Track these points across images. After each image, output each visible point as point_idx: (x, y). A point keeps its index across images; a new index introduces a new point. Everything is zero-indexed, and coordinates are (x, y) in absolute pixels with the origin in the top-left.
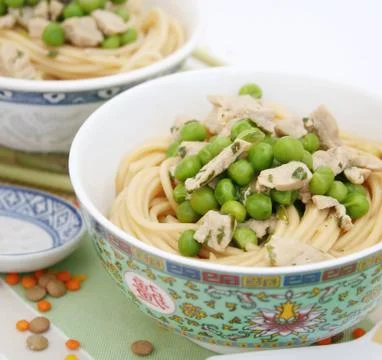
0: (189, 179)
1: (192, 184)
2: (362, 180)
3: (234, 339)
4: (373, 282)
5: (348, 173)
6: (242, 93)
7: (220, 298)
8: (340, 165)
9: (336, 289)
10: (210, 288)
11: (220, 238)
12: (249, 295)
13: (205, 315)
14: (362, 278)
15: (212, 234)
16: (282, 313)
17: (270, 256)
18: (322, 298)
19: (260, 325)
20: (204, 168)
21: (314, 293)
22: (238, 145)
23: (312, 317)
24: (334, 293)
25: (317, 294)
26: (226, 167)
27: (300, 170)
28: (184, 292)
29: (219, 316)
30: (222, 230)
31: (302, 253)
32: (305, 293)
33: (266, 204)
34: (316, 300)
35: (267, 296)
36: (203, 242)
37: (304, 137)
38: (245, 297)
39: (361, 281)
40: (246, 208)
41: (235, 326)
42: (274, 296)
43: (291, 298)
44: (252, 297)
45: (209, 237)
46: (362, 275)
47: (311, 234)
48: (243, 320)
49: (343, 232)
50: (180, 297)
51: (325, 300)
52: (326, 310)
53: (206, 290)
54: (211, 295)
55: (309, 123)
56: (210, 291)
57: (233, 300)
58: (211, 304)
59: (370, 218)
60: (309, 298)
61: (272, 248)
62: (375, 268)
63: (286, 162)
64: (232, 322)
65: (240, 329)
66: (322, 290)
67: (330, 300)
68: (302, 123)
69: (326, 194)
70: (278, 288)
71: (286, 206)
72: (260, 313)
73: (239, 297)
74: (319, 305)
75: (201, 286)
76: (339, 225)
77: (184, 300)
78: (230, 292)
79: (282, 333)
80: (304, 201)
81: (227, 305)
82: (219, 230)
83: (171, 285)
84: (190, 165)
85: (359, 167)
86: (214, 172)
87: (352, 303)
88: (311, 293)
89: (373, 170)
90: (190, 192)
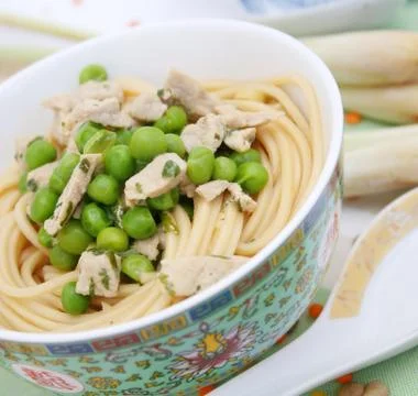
0: (47, 221)
1: (52, 226)
2: (248, 145)
3: (166, 392)
4: (299, 269)
5: (230, 142)
6: (82, 81)
7: (125, 361)
8: (217, 137)
9: (258, 297)
10: (109, 355)
11: (106, 282)
12: (157, 346)
13: (120, 383)
14: (283, 272)
15: (95, 281)
16: (205, 347)
17: (167, 288)
18: (245, 314)
19: (187, 369)
20: (59, 202)
21: (233, 314)
22: (86, 162)
23: (243, 336)
24: (256, 302)
25: (236, 313)
26: (84, 191)
27: (169, 164)
28: (82, 368)
29: (136, 377)
30: (103, 273)
31: (202, 270)
32: (222, 319)
33: (146, 219)
34: (238, 319)
35: (179, 339)
36: (88, 293)
37: (165, 114)
38: (154, 350)
39: (283, 276)
40: (125, 231)
41: (159, 380)
42: (188, 336)
43: (208, 329)
44: (162, 347)
45: (93, 286)
46: (282, 269)
47: (208, 237)
48: (165, 372)
49: (247, 215)
50: (81, 375)
51: (249, 313)
52: (257, 322)
53: (106, 359)
54: (114, 361)
55: (167, 96)
56: (111, 358)
57: (142, 357)
58: (120, 370)
59: (274, 184)
60: (229, 320)
61: (165, 277)
62: (294, 254)
63: (150, 160)
64: (153, 378)
65: (168, 381)
66: (241, 306)
67: (256, 311)
68: (157, 99)
69: (212, 179)
70: (187, 326)
71: (171, 210)
72: (180, 358)
73: (147, 353)
74: (244, 322)
75: (99, 356)
76: (240, 210)
77: (88, 376)
78: (135, 351)
79: (217, 366)
80: (190, 196)
81: (138, 364)
82: (101, 274)
83: (65, 365)
84: (44, 201)
85: (240, 129)
86: (71, 204)
87: (283, 302)
88: (229, 315)
89: (257, 127)
90: (55, 236)
